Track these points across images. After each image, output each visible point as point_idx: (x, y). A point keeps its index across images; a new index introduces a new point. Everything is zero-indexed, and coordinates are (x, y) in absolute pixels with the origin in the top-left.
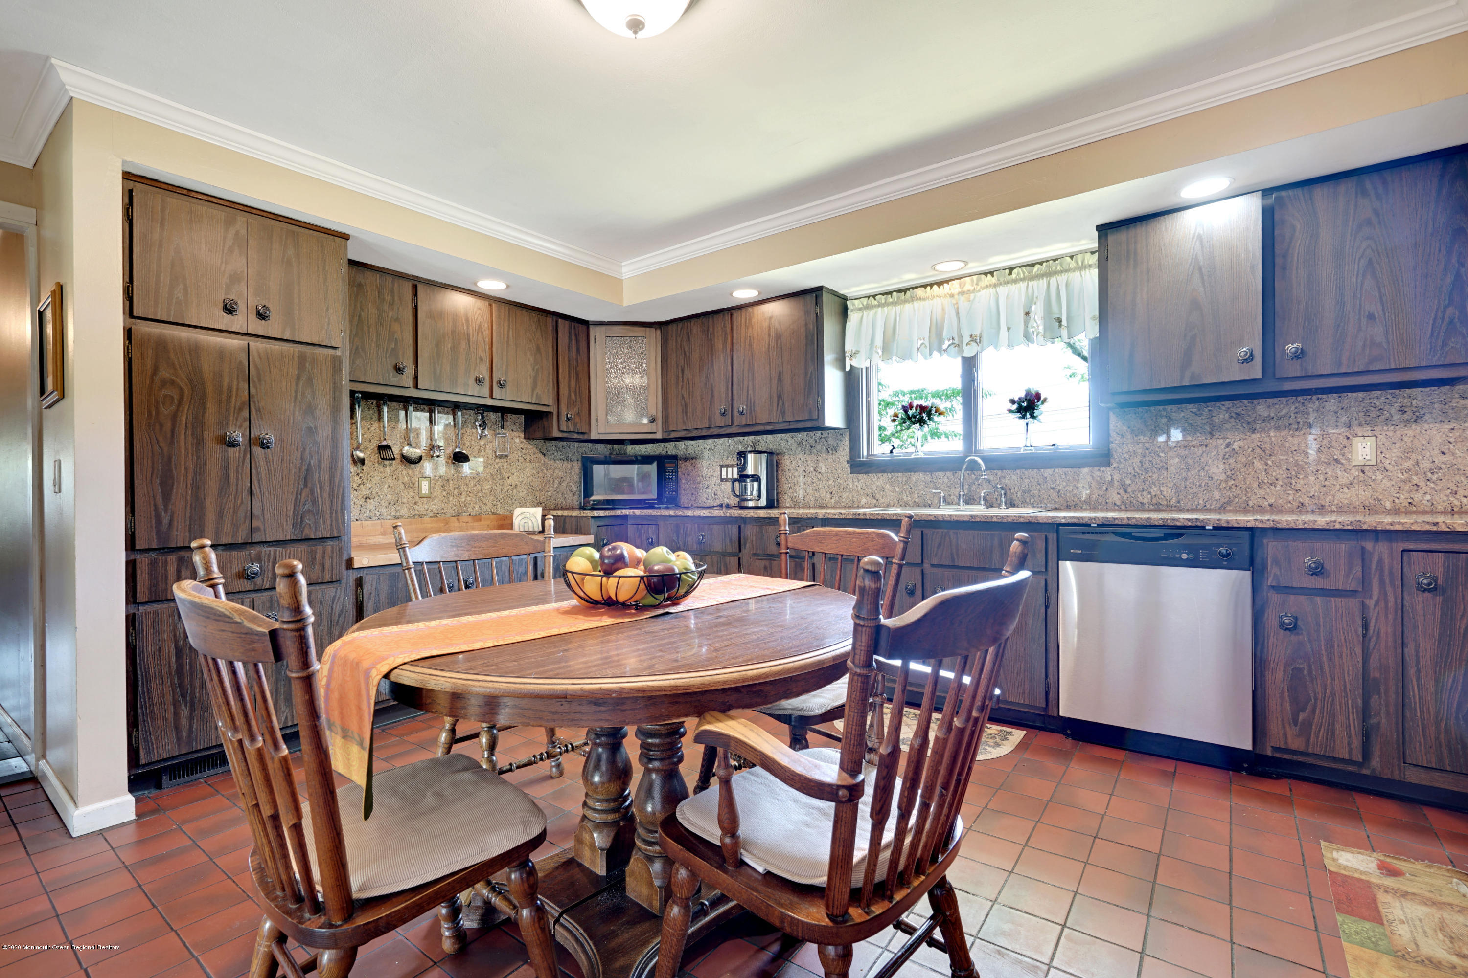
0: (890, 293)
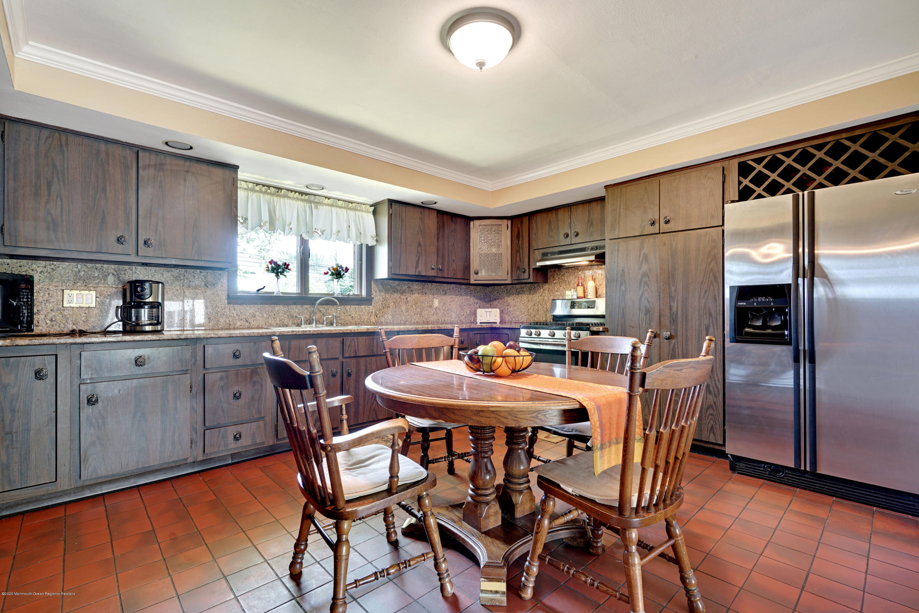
0: (269, 186)
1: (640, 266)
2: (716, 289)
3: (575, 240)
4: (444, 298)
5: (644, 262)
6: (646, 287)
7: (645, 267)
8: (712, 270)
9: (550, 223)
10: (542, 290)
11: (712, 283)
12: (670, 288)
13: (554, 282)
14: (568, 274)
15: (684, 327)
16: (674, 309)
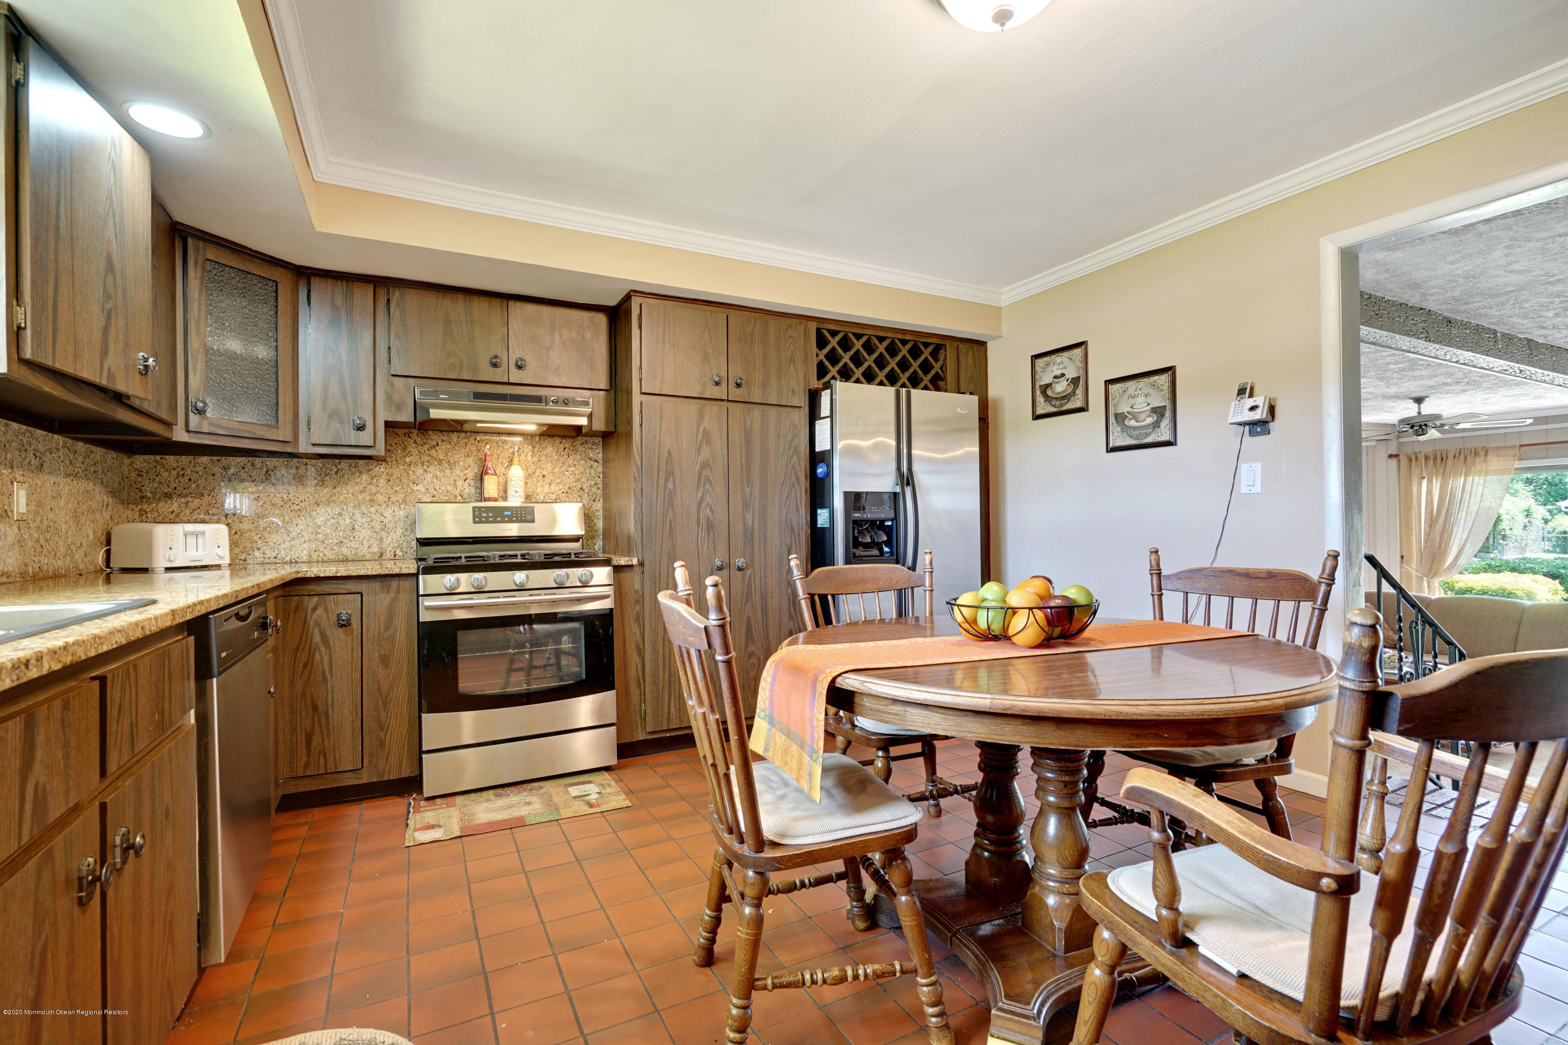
1: (699, 450)
2: (799, 494)
3: (515, 376)
4: (39, 482)
5: (705, 443)
6: (708, 486)
7: (706, 453)
8: (794, 468)
9: (447, 322)
10: (365, 477)
11: (794, 485)
12: (743, 490)
13: (407, 460)
14: (449, 447)
15: (762, 549)
16: (750, 523)
